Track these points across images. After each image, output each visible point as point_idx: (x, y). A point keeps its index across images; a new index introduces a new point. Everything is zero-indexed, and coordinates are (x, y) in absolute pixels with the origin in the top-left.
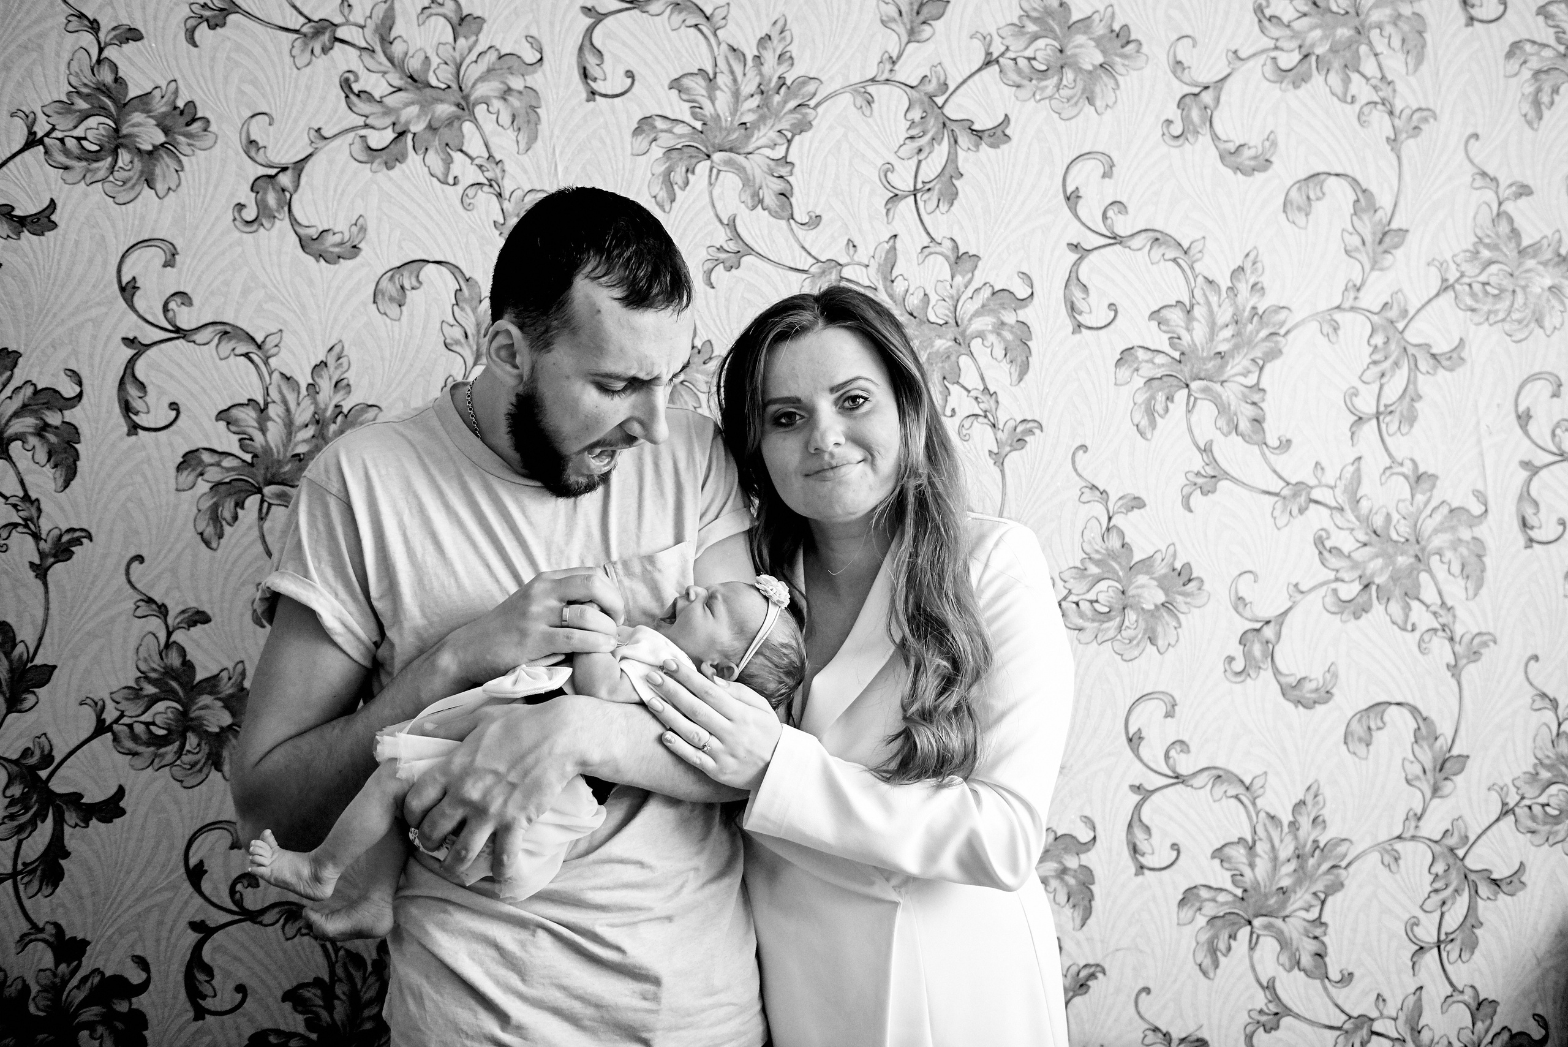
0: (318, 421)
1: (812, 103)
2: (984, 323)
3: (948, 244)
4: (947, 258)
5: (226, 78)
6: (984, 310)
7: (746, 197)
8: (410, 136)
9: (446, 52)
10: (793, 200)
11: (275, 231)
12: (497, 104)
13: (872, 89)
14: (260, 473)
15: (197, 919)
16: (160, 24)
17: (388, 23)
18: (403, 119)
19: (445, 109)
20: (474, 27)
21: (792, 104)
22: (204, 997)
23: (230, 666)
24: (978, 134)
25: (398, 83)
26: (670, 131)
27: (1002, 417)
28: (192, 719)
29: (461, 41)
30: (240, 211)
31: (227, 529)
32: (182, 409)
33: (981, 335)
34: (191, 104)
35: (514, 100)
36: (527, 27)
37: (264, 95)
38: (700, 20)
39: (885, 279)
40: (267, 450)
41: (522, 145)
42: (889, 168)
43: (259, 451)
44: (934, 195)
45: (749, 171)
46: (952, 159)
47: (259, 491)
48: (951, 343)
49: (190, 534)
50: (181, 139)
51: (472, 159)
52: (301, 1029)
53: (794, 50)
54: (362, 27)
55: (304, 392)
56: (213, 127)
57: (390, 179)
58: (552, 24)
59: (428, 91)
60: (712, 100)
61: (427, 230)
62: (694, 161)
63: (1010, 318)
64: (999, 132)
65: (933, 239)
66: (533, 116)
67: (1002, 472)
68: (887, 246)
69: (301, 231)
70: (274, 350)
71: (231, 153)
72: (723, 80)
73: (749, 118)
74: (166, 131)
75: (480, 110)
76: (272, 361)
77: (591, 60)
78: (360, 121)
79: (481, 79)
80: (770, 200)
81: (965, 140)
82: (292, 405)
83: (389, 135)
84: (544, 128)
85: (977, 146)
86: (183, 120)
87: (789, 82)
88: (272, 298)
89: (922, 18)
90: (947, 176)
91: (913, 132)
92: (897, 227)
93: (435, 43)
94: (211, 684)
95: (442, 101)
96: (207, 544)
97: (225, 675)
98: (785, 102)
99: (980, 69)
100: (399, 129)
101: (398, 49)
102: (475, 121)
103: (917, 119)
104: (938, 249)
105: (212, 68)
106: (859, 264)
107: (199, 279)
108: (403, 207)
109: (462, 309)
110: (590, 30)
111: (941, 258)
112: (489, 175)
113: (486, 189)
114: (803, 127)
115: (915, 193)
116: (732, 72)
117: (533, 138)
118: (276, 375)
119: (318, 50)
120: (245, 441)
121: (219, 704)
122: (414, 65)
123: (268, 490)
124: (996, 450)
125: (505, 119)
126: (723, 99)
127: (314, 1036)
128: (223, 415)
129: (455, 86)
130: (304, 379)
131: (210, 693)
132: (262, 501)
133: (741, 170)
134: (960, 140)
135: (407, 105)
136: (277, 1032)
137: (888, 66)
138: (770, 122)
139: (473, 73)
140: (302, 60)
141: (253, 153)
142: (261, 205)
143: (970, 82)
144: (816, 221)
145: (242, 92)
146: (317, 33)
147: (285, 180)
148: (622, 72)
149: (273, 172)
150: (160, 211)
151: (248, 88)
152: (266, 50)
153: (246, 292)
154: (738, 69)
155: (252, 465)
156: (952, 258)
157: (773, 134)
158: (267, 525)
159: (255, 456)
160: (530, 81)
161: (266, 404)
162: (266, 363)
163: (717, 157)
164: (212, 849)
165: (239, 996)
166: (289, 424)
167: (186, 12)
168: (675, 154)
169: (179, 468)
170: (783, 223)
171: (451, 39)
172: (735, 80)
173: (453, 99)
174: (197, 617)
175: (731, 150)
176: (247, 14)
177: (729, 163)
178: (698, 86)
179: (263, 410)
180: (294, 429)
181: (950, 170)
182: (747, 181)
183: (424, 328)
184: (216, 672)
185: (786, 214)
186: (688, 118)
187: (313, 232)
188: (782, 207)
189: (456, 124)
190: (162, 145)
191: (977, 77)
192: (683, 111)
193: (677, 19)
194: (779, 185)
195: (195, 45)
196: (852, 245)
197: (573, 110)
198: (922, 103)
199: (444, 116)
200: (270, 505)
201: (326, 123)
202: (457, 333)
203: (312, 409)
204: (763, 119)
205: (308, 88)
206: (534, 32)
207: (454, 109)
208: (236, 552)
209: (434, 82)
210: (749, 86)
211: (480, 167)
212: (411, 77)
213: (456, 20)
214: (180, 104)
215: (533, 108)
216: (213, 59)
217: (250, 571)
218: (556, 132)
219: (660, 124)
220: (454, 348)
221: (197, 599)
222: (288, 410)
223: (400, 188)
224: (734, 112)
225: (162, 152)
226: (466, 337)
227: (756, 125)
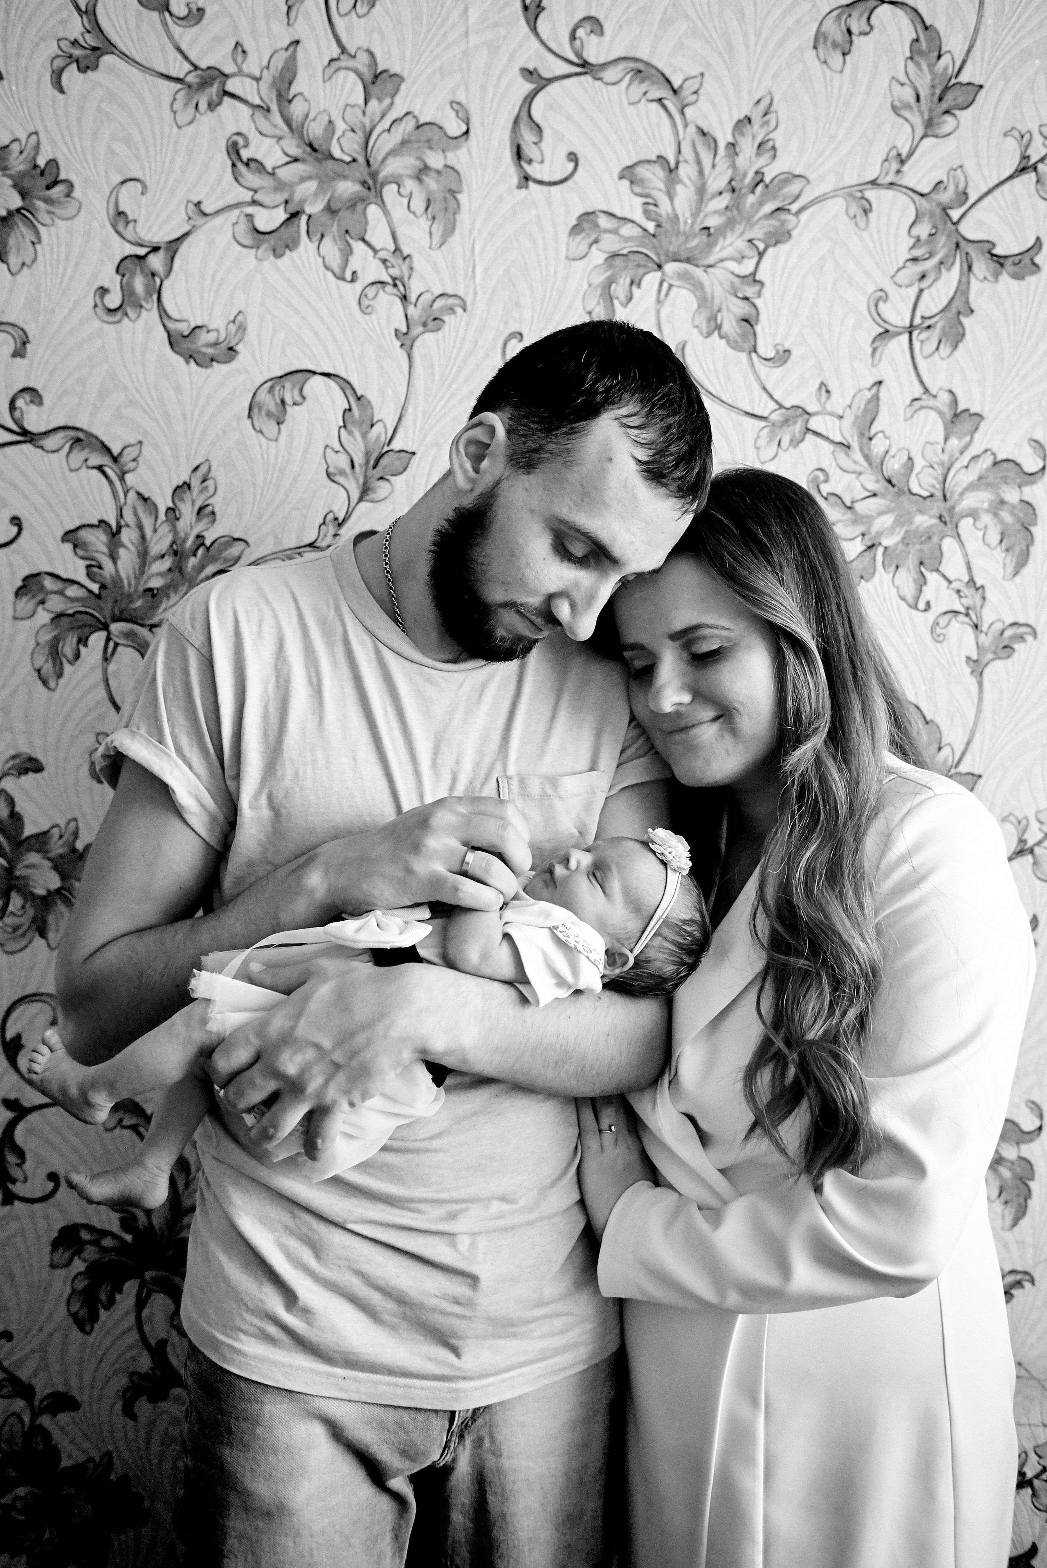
0: (177, 552)
1: (794, 207)
2: (980, 499)
3: (945, 397)
4: (941, 414)
5: (95, 133)
6: (981, 482)
7: (702, 321)
8: (304, 218)
9: (355, 116)
10: (758, 329)
11: (141, 323)
12: (410, 185)
13: (871, 194)
14: (108, 607)
15: (12, 1096)
16: (23, 62)
17: (288, 76)
18: (297, 197)
19: (347, 188)
20: (390, 87)
21: (769, 207)
22: (14, 1181)
23: (62, 822)
24: (1000, 261)
25: (295, 151)
26: (615, 232)
27: (988, 617)
28: (18, 878)
29: (374, 104)
30: (102, 297)
31: (67, 668)
32: (25, 525)
33: (973, 514)
34: (53, 163)
35: (431, 182)
36: (454, 91)
37: (138, 158)
38: (665, 93)
39: (861, 435)
40: (117, 580)
41: (437, 238)
42: (882, 296)
43: (108, 581)
44: (935, 334)
45: (708, 289)
46: (962, 290)
47: (106, 627)
48: (935, 521)
49: (26, 671)
50: (40, 204)
51: (375, 251)
52: (116, 1228)
53: (778, 138)
54: (258, 80)
55: (162, 516)
56: (77, 193)
57: (278, 269)
58: (484, 88)
59: (329, 164)
60: (671, 195)
61: (316, 335)
62: (641, 271)
63: (1012, 495)
64: (1026, 260)
65: (926, 390)
66: (452, 204)
67: (980, 684)
68: (868, 395)
69: (171, 325)
70: (132, 465)
71: (95, 225)
72: (687, 171)
73: (713, 222)
74: (23, 194)
75: (389, 192)
76: (129, 477)
77: (528, 137)
78: (247, 196)
79: (393, 152)
80: (730, 326)
81: (981, 267)
82: (148, 532)
83: (281, 215)
84: (463, 218)
85: (996, 276)
86: (43, 182)
87: (767, 179)
88: (132, 403)
89: (944, 106)
90: (954, 310)
91: (917, 253)
92: (884, 371)
93: (341, 104)
94: (41, 840)
95: (345, 178)
96: (45, 683)
97: (55, 832)
98: (761, 204)
99: (1011, 177)
100: (292, 208)
101: (297, 109)
102: (383, 205)
103: (924, 236)
104: (932, 403)
105: (79, 120)
106: (831, 414)
107: (51, 374)
108: (290, 305)
109: (350, 433)
110: (529, 99)
111: (934, 415)
112: (395, 272)
113: (389, 289)
114: (779, 237)
115: (911, 330)
116: (699, 162)
117: (450, 230)
118: (132, 495)
119: (203, 106)
120: (93, 569)
121: (48, 864)
122: (315, 130)
123: (115, 627)
124: (975, 657)
125: (418, 204)
126: (684, 195)
127: (128, 1238)
128: (70, 536)
129: (361, 160)
130: (163, 502)
131: (38, 851)
132: (108, 639)
133: (697, 287)
134: (975, 268)
135: (303, 180)
136: (90, 1228)
137: (895, 166)
138: (739, 228)
139: (383, 144)
140: (184, 117)
141: (121, 227)
142: (127, 292)
143: (997, 193)
144: (783, 356)
145: (112, 152)
146: (204, 84)
147: (156, 262)
148: (563, 154)
149: (142, 251)
150: (11, 291)
151: (120, 148)
152: (142, 101)
153: (103, 393)
154: (706, 158)
155: (98, 597)
156: (949, 415)
157: (741, 244)
158: (112, 667)
159: (103, 587)
160: (452, 158)
161: (119, 527)
162: (122, 479)
163: (671, 268)
164: (31, 1023)
165: (51, 1185)
166: (144, 555)
167: (53, 49)
168: (618, 261)
169: (19, 593)
170: (743, 356)
171: (361, 101)
172: (701, 172)
173: (358, 175)
174: (28, 765)
175: (688, 260)
176: (124, 56)
177: (684, 276)
178: (655, 177)
179: (115, 535)
180: (149, 559)
181: (958, 304)
182: (704, 301)
183: (306, 451)
184: (45, 827)
185: (748, 346)
186: (639, 216)
187: (185, 328)
188: (744, 336)
189: (360, 207)
190: (18, 211)
191: (1006, 186)
192: (633, 207)
193: (637, 89)
194: (742, 308)
195: (62, 91)
196: (825, 389)
197: (500, 198)
198: (932, 215)
199: (346, 195)
200: (116, 645)
201: (208, 196)
202: (343, 462)
203: (170, 538)
204: (730, 224)
205: (190, 153)
206: (461, 97)
207: (358, 188)
208: (77, 694)
209: (337, 153)
210: (717, 181)
211: (384, 261)
212: (311, 145)
213: (369, 77)
214: (41, 162)
215: (453, 193)
216: (81, 109)
217: (89, 718)
218: (478, 225)
219: (604, 222)
220: (338, 478)
221: (31, 744)
222: (143, 537)
223: (288, 280)
224: (696, 213)
225: (17, 219)
226: (353, 466)
227: (722, 231)
